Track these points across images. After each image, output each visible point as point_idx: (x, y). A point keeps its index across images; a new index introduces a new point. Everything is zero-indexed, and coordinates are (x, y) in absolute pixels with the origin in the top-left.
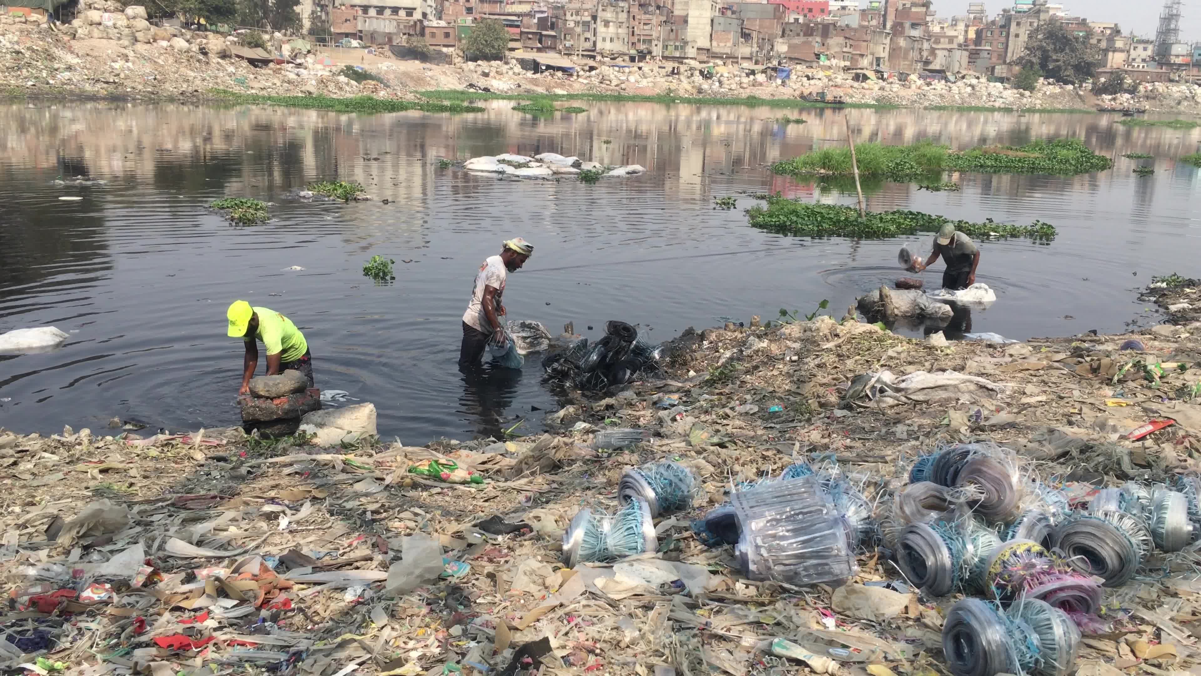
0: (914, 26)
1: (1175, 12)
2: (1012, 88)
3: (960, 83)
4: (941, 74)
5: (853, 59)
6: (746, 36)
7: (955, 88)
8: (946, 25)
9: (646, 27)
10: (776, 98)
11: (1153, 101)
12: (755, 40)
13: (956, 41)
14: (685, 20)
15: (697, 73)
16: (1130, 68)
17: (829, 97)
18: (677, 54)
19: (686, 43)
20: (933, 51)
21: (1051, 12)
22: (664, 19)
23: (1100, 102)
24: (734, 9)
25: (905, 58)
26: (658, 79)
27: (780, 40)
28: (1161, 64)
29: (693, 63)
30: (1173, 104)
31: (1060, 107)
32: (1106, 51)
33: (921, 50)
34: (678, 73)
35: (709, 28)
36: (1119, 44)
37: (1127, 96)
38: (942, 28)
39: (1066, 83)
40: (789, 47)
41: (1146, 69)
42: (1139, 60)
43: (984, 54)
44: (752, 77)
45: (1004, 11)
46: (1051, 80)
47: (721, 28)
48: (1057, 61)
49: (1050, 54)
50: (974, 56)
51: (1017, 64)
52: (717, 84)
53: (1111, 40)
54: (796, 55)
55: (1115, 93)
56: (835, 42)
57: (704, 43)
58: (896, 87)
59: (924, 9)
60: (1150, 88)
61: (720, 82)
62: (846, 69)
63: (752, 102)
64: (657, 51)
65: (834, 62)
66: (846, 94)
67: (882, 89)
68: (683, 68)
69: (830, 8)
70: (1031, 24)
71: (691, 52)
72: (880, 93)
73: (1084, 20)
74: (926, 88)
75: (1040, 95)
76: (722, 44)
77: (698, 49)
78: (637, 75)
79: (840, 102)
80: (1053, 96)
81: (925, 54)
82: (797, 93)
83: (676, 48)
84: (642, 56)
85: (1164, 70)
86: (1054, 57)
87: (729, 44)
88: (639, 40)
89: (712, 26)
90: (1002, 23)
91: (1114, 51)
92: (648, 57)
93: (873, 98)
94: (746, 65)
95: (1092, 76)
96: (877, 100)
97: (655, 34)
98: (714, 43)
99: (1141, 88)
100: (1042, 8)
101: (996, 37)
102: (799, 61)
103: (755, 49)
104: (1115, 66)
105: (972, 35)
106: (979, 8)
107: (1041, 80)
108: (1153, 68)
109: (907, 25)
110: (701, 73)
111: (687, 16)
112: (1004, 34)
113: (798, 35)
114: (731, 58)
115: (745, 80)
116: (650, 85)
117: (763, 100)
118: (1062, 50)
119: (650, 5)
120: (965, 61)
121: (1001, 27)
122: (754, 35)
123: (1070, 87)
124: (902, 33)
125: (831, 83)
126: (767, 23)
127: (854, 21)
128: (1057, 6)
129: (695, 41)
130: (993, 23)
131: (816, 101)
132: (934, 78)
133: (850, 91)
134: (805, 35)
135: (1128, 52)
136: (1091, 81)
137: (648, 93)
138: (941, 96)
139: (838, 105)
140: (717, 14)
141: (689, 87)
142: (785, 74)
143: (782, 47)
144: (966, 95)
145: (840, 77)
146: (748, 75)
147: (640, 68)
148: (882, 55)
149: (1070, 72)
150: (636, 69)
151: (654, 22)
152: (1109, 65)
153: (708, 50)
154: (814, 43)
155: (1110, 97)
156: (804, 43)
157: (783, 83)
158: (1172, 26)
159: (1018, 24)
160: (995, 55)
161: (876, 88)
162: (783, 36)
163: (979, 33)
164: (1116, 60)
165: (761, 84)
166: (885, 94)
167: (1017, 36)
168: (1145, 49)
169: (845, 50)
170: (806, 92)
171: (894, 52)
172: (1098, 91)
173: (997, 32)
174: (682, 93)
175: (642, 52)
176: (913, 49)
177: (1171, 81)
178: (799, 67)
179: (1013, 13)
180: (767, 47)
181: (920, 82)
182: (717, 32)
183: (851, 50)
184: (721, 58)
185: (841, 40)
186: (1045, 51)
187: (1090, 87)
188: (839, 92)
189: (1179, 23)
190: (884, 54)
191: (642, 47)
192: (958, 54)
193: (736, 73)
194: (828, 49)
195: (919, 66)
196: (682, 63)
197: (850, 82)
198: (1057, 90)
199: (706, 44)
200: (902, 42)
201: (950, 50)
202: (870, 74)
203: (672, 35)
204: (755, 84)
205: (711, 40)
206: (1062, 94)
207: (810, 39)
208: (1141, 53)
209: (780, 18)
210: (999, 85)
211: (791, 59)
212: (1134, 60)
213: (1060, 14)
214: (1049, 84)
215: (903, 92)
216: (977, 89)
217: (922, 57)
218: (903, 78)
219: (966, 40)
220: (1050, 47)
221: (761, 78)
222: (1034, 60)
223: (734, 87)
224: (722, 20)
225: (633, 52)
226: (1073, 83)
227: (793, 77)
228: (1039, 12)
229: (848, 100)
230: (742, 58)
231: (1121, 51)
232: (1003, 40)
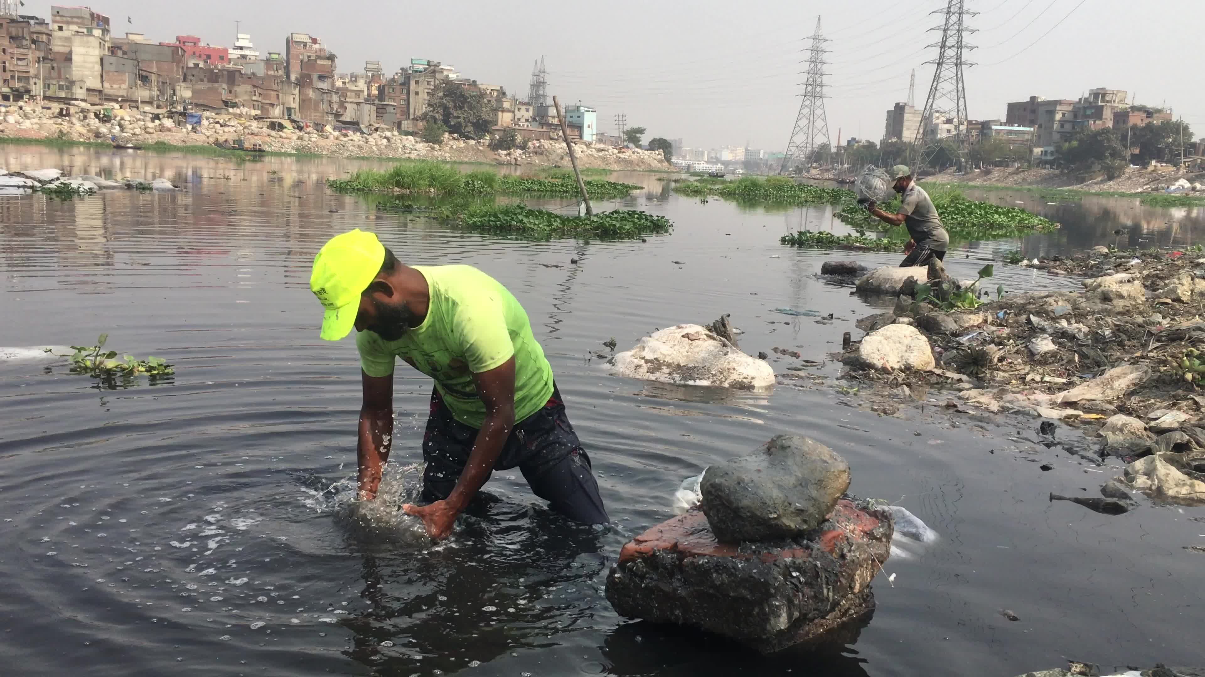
0: (321, 78)
1: (542, 80)
2: (422, 141)
3: (376, 135)
4: (354, 125)
5: (262, 109)
6: (144, 79)
7: (371, 139)
8: (347, 81)
9: (20, 63)
10: (188, 144)
11: (541, 157)
12: (154, 84)
13: (362, 97)
14: (68, 58)
15: (92, 115)
16: (517, 127)
17: (247, 145)
18: (63, 95)
19: (73, 83)
20: (342, 104)
21: (445, 73)
22: (41, 54)
23: (497, 157)
24: (125, 48)
25: (316, 109)
26: (44, 121)
27: (183, 84)
28: (542, 125)
29: (83, 105)
30: (557, 159)
31: (466, 160)
32: (495, 111)
33: (330, 103)
34: (68, 115)
35: (98, 67)
36: (506, 105)
37: (519, 151)
38: (344, 83)
39: (468, 138)
40: (193, 92)
41: (530, 128)
42: (523, 120)
43: (391, 110)
44: (157, 122)
45: (402, 69)
46: (455, 135)
47: (113, 68)
48: (459, 117)
49: (451, 110)
50: (381, 111)
51: (422, 120)
52: (118, 128)
53: (499, 100)
54: (201, 102)
55: (509, 149)
56: (243, 90)
57: (94, 83)
58: (315, 137)
59: (329, 62)
60: (538, 145)
61: (120, 125)
62: (257, 118)
63: (162, 148)
64: (37, 89)
65: (244, 110)
66: (265, 143)
67: (300, 138)
68: (72, 110)
69: (230, 56)
70: (428, 83)
71: (79, 92)
72: (299, 142)
73: (474, 82)
74: (342, 138)
75: (447, 149)
76: (115, 86)
77: (88, 90)
78: (16, 115)
79: (260, 150)
80: (458, 150)
81: (335, 107)
82: (211, 140)
83: (61, 88)
84: (18, 95)
85: (544, 129)
86: (455, 114)
87: (125, 86)
88: (13, 77)
89: (102, 65)
90: (402, 80)
91: (503, 111)
92: (26, 97)
93: (293, 148)
94: (147, 108)
95: (488, 132)
96: (297, 150)
97: (32, 71)
98: (106, 85)
99: (530, 144)
100: (437, 69)
101: (398, 93)
102: (207, 107)
103: (155, 93)
104: (505, 125)
105: (375, 92)
106: (375, 66)
107: (447, 135)
108: (535, 127)
109: (315, 77)
110: (97, 115)
111: (70, 53)
112: (405, 92)
113: (202, 80)
114: (128, 102)
115: (150, 125)
116: (36, 127)
117: (175, 147)
118: (461, 108)
119: (24, 38)
120: (374, 114)
121: (401, 84)
122: (153, 78)
123: (472, 142)
124: (311, 83)
125: (246, 131)
126: (165, 66)
127: (261, 70)
128: (449, 68)
129: (82, 81)
130: (393, 80)
131: (234, 148)
132: (348, 129)
133: (267, 139)
134: (210, 80)
135: (514, 112)
136: (488, 137)
137: (33, 135)
138: (360, 147)
139: (258, 153)
140: (106, 53)
141: (83, 131)
142: (195, 120)
143: (185, 92)
144: (383, 147)
145: (254, 125)
146: (153, 120)
147: (21, 108)
148: (293, 105)
149: (470, 128)
150: (16, 108)
151: (30, 57)
152: (500, 123)
153: (100, 92)
154: (220, 90)
155: (505, 152)
156: (209, 89)
157: (194, 130)
158: (541, 92)
159: (417, 82)
160: (398, 111)
161: (295, 137)
162: (185, 80)
163: (381, 89)
164: (505, 119)
165: (169, 130)
166: (304, 143)
167: (417, 93)
168: (527, 110)
169: (254, 98)
170: (222, 139)
171: (304, 102)
172: (495, 146)
173: (398, 89)
174: (75, 137)
175: (17, 90)
176: (322, 100)
177: (552, 139)
178: (207, 114)
179: (411, 72)
180: (169, 92)
181: (337, 133)
182: (108, 72)
183: (260, 99)
184: (116, 101)
185: (249, 88)
186: (446, 108)
187: (487, 143)
188: (258, 140)
189: (546, 90)
190: (295, 105)
191: (17, 85)
192: (367, 107)
193: (139, 117)
194: (236, 97)
195: (331, 118)
196: (69, 104)
197: (265, 130)
198: (462, 144)
199: (96, 84)
200: (311, 94)
201: (358, 104)
202: (286, 123)
203: (54, 74)
204: (162, 129)
205: (102, 82)
206: (467, 148)
207: (216, 85)
208: (525, 114)
209: (178, 62)
210: (410, 138)
211: (197, 105)
212: (519, 119)
213: (452, 76)
214: (454, 138)
215: (322, 142)
216: (393, 141)
217: (332, 109)
218: (319, 127)
219: (369, 95)
220: (451, 105)
221: (168, 123)
222: (437, 116)
223: (138, 131)
224: (113, 59)
225: (6, 90)
226: (474, 139)
227: (205, 122)
228: (434, 72)
229: (266, 148)
230: (142, 102)
231: (509, 111)
232: (405, 97)
